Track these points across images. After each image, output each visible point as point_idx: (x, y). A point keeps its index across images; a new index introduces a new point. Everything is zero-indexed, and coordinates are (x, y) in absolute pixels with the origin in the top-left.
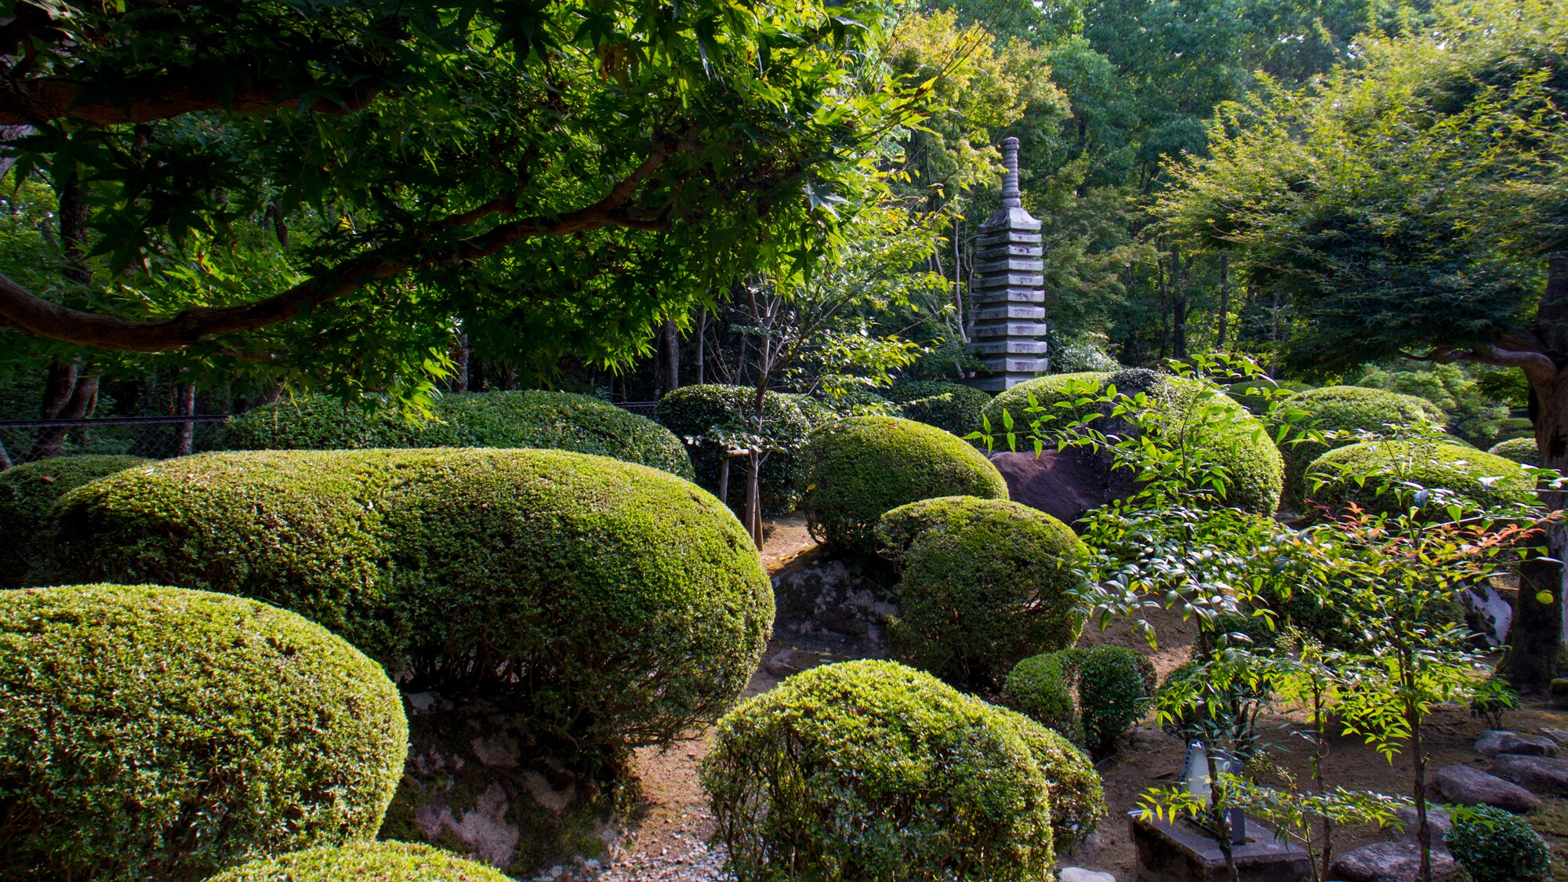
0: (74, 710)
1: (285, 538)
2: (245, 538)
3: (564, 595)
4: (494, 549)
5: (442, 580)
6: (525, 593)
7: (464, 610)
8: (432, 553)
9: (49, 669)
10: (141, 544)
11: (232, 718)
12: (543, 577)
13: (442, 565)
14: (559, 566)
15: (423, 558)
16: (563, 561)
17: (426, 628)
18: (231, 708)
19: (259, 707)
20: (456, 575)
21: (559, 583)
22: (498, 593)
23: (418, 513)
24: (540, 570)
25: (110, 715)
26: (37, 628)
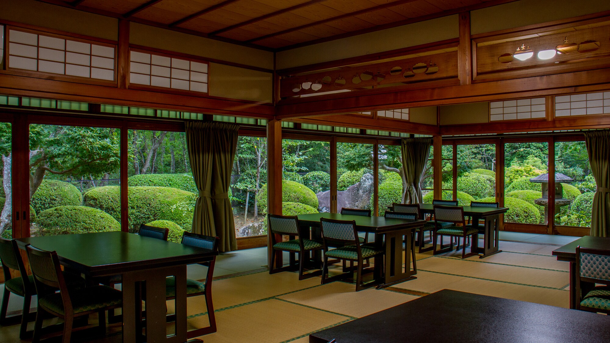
0: (73, 221)
1: (112, 202)
2: (105, 201)
3: (157, 216)
4: (147, 206)
5: (138, 212)
6: (152, 215)
7: (142, 218)
8: (137, 207)
9: (71, 216)
10: (91, 201)
11: (91, 225)
12: (155, 212)
13: (139, 209)
14: (157, 210)
15: (135, 207)
16: (158, 209)
17: (136, 221)
18: (92, 224)
19: (95, 224)
20: (141, 211)
21: (157, 213)
22: (147, 215)
23: (136, 199)
24: (154, 211)
25: (77, 222)
26: (71, 210)
